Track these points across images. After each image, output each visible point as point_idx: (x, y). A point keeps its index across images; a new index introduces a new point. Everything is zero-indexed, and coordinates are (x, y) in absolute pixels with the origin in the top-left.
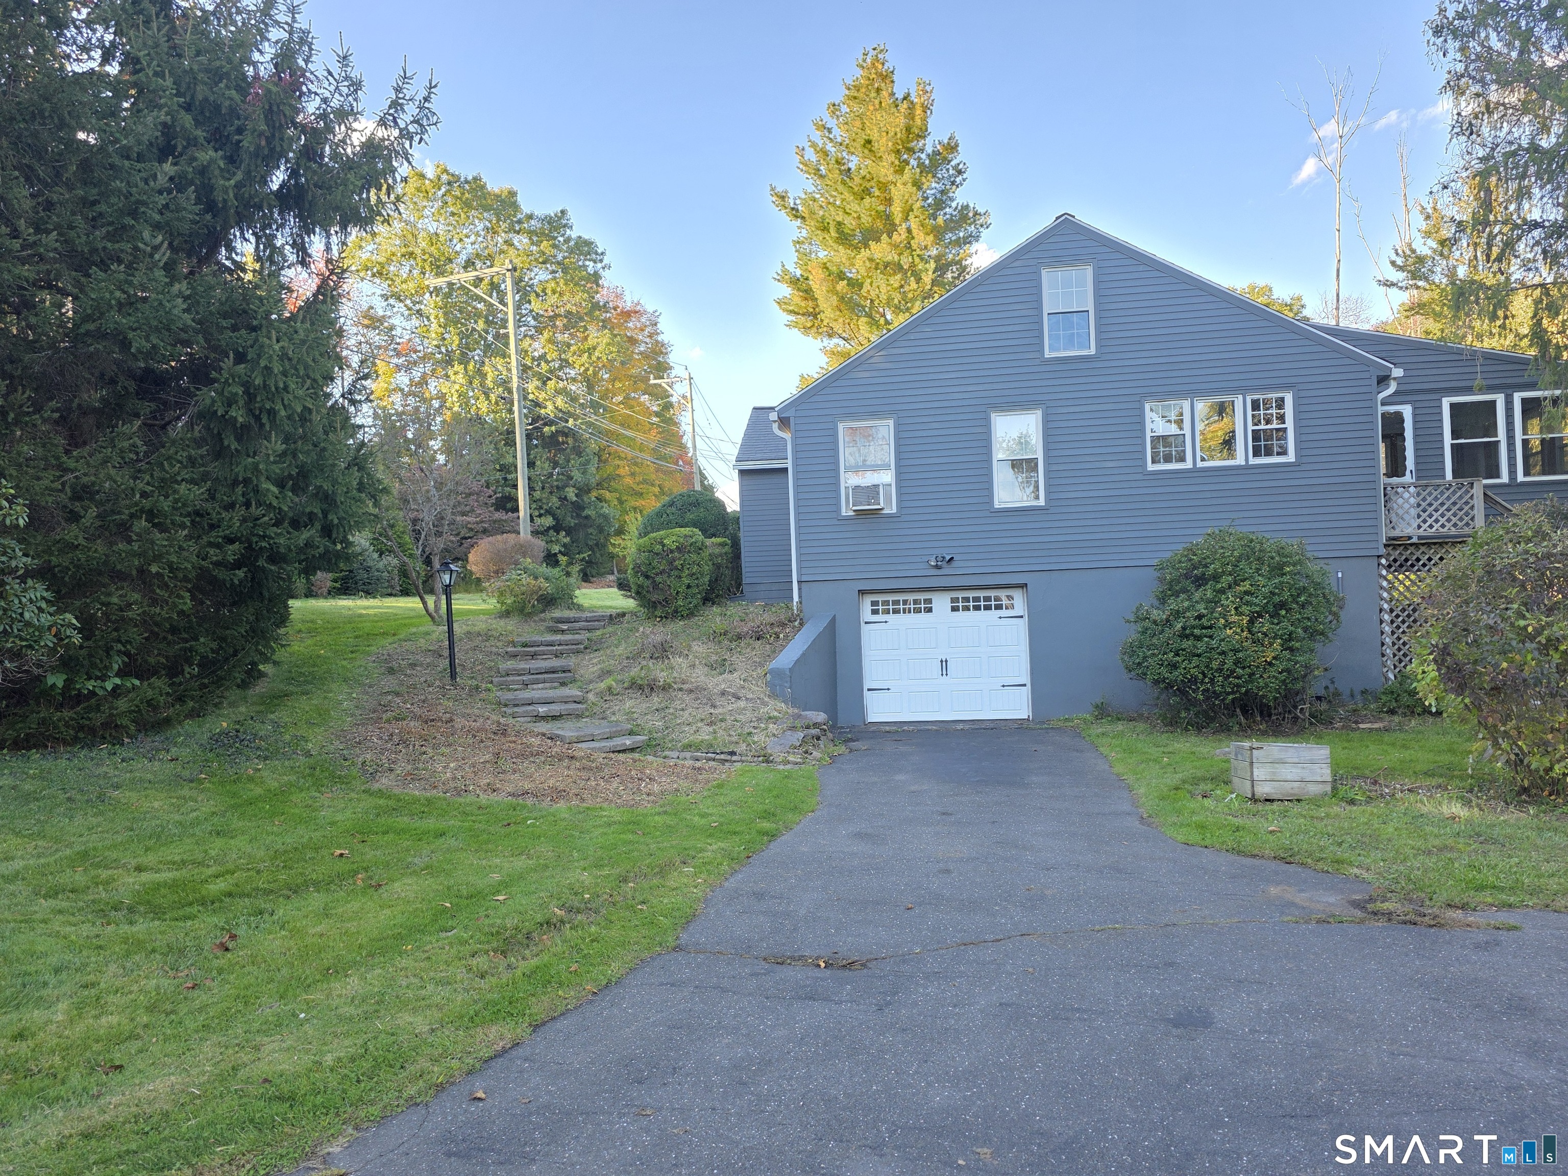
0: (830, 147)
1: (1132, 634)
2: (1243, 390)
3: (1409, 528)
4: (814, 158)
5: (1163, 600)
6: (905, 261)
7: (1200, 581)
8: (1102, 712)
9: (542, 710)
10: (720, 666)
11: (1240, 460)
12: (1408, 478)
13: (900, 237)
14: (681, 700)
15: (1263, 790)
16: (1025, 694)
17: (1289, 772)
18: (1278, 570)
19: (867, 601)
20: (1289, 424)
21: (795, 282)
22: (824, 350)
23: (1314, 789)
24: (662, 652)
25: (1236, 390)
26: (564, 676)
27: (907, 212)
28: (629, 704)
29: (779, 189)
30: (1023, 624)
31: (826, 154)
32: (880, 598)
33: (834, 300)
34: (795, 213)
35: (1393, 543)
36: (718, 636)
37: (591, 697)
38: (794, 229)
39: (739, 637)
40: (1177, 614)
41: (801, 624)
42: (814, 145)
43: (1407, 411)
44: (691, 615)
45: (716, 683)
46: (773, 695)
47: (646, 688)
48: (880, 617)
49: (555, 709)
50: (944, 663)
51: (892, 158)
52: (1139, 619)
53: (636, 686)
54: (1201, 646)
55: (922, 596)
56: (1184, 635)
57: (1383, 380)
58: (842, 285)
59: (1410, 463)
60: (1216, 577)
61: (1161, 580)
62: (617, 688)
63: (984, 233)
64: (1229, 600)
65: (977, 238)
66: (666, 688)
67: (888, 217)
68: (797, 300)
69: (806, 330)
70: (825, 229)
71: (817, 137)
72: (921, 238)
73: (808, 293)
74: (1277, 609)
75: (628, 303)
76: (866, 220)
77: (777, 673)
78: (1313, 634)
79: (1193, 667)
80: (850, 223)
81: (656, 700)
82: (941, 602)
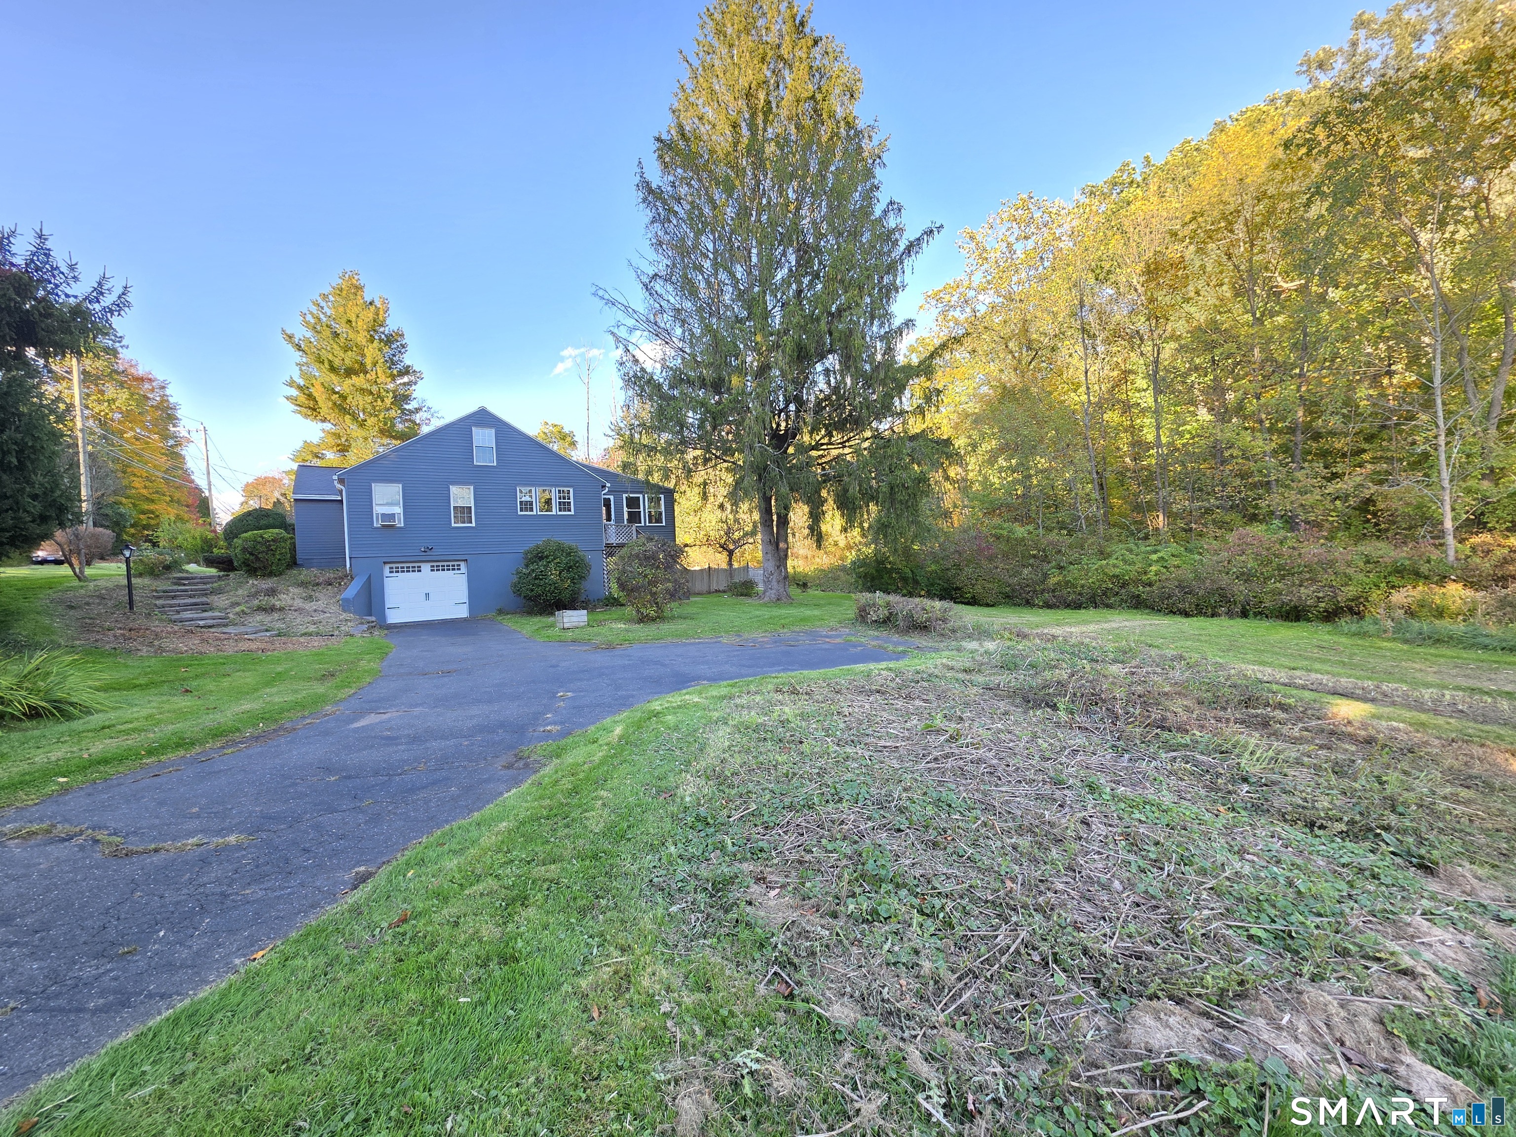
0: (322, 316)
1: (515, 579)
2: (556, 486)
3: (613, 540)
4: (312, 321)
5: (527, 566)
6: (374, 389)
7: (541, 558)
8: (501, 612)
9: (201, 623)
10: (310, 598)
11: (554, 513)
12: (612, 522)
13: (371, 376)
14: (291, 616)
15: (566, 626)
16: (466, 606)
17: (574, 619)
18: (569, 554)
19: (387, 567)
20: (572, 500)
21: (300, 388)
22: (323, 430)
23: (582, 624)
24: (272, 592)
25: (552, 486)
26: (206, 607)
27: (375, 364)
28: (258, 618)
29: (289, 332)
30: (465, 577)
31: (319, 319)
32: (394, 565)
33: (330, 404)
34: (299, 347)
35: (608, 546)
36: (303, 584)
37: (231, 616)
38: (297, 356)
39: (318, 584)
40: (533, 571)
41: (352, 578)
42: (311, 313)
43: (612, 497)
44: (281, 574)
45: (309, 606)
46: (344, 611)
47: (270, 610)
48: (394, 574)
49: (210, 622)
50: (427, 595)
51: (366, 333)
52: (518, 573)
53: (261, 609)
54: (542, 583)
55: (416, 565)
56: (536, 579)
57: (604, 487)
58: (335, 397)
59: (613, 517)
60: (547, 557)
61: (525, 558)
62: (247, 611)
63: (420, 382)
64: (552, 565)
65: (415, 383)
66: (281, 609)
67: (362, 364)
68: (304, 400)
69: (306, 416)
70: (322, 362)
71: (314, 309)
72: (382, 378)
73: (310, 396)
74: (569, 568)
75: (141, 371)
76: (348, 362)
77: (346, 600)
78: (581, 578)
79: (539, 591)
80: (337, 362)
81: (276, 616)
82: (426, 568)
